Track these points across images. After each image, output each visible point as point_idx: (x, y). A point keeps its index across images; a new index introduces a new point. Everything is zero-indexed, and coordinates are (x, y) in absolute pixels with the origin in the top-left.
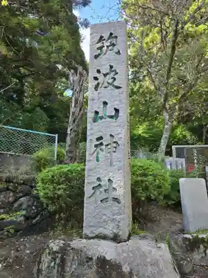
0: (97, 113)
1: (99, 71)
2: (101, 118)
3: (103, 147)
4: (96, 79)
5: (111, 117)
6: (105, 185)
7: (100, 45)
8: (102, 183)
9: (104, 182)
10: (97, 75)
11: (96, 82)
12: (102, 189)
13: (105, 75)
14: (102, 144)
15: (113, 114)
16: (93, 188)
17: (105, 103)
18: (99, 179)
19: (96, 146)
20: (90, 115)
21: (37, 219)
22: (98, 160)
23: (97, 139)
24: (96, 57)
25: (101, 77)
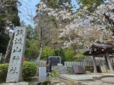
1: (17, 39)
2: (16, 51)
3: (15, 59)
4: (15, 41)
5: (19, 51)
7: (18, 32)
9: (14, 68)
11: (16, 42)
12: (13, 70)
13: (18, 40)
14: (15, 58)
16: (11, 70)
17: (17, 48)
18: (12, 68)
19: (13, 59)
20: (13, 50)
22: (13, 63)
23: (14, 57)
24: (17, 35)
25: (17, 41)
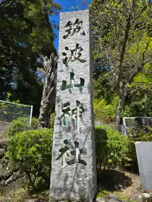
0: (65, 82)
1: (67, 48)
2: (69, 87)
3: (70, 112)
4: (64, 54)
7: (68, 28)
10: (65, 51)
11: (65, 57)
12: (69, 151)
13: (72, 51)
14: (69, 109)
15: (79, 83)
16: (60, 150)
17: (72, 75)
18: (66, 142)
19: (64, 111)
20: (59, 85)
21: (9, 179)
22: (65, 124)
23: (65, 105)
24: (65, 37)
25: (69, 54)
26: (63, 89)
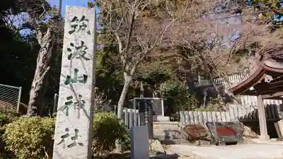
0: (69, 77)
1: (72, 45)
2: (73, 82)
3: (72, 105)
4: (69, 50)
5: (81, 81)
6: (72, 134)
7: (74, 23)
8: (69, 133)
10: (71, 48)
11: (69, 53)
12: (70, 137)
13: (77, 48)
14: (71, 102)
15: (83, 79)
16: (62, 137)
17: (76, 70)
18: (67, 130)
19: (66, 103)
22: (67, 114)
23: (68, 98)
24: (70, 33)
25: (74, 50)
26: (66, 84)
